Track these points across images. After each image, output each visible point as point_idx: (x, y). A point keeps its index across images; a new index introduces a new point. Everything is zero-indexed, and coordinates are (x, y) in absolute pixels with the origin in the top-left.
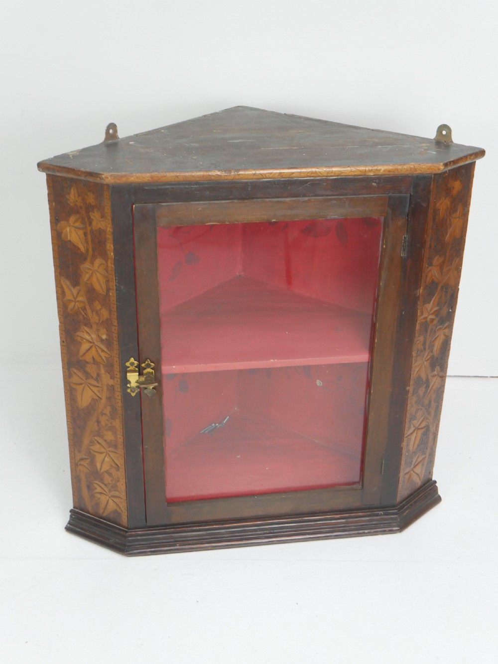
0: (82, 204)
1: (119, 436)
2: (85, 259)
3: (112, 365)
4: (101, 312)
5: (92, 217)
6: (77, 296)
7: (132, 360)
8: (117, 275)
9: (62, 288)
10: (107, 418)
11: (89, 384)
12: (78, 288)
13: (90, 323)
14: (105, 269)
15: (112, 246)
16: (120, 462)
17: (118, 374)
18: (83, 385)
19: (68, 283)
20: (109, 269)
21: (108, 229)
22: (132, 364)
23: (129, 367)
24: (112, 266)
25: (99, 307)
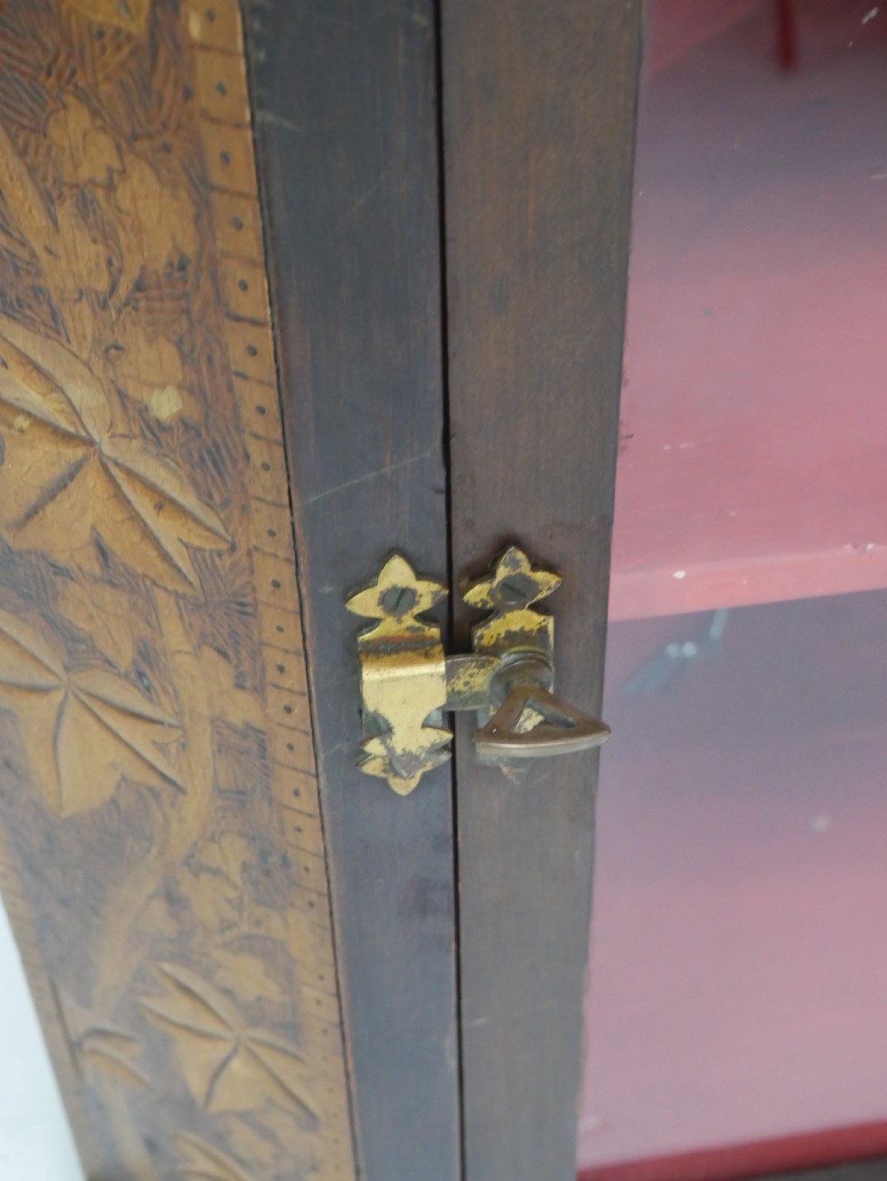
1: (309, 993)
3: (244, 609)
4: (123, 196)
7: (397, 573)
10: (232, 894)
11: (90, 695)
13: (42, 293)
17: (295, 666)
18: (57, 697)
22: (398, 600)
23: (372, 623)
25: (98, 157)
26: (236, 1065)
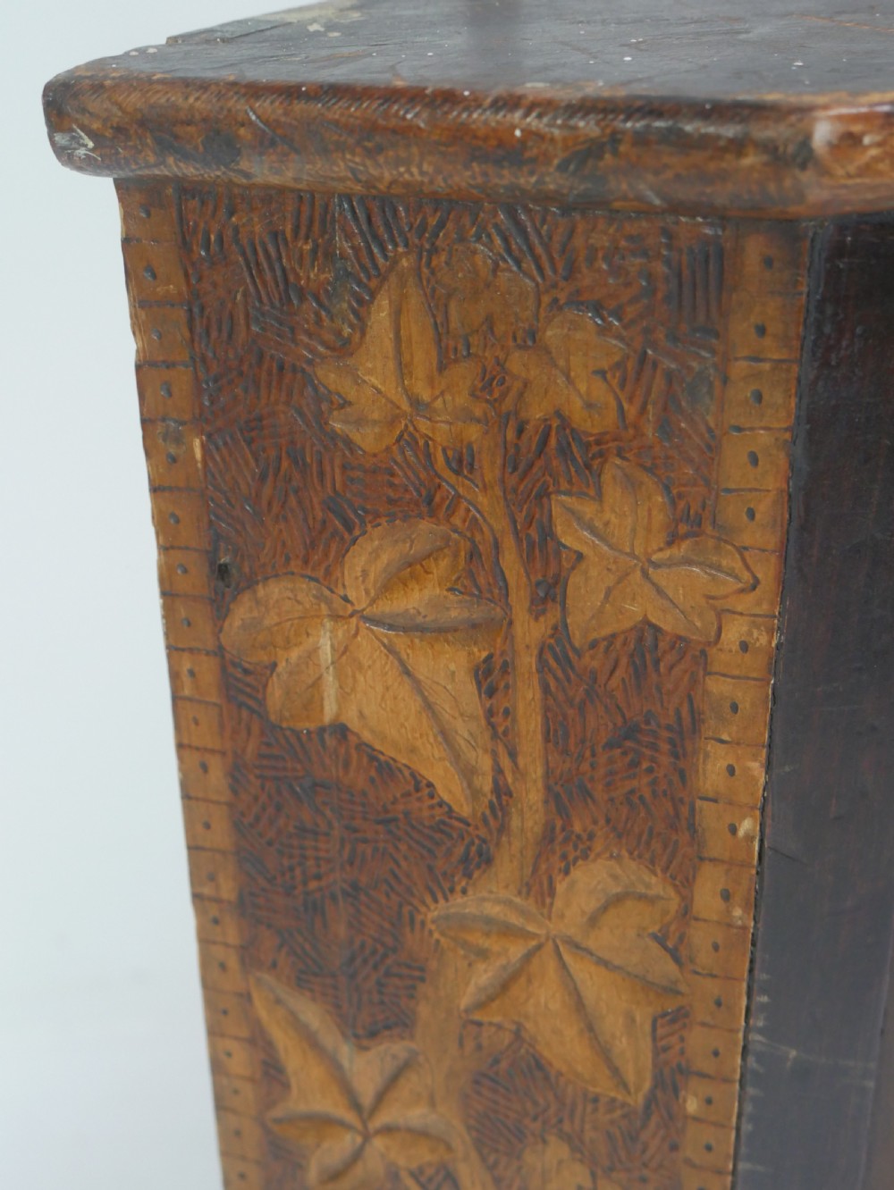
0: (473, 433)
2: (479, 860)
5: (570, 537)
6: (380, 1098)
8: (761, 976)
9: (259, 1040)
12: (393, 1049)
14: (660, 940)
15: (757, 768)
19: (312, 1014)
20: (701, 938)
21: (734, 632)
24: (738, 912)
25: (570, 1178)
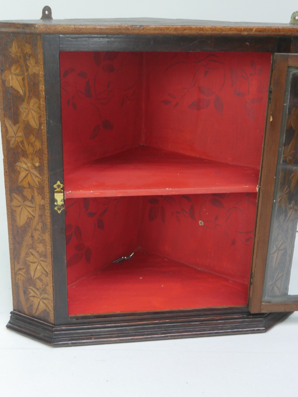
0: (21, 55)
1: (48, 247)
2: (23, 101)
3: (43, 188)
4: (35, 143)
5: (28, 64)
6: (17, 132)
7: (59, 183)
8: (47, 111)
9: (6, 127)
10: (39, 233)
11: (25, 205)
12: (17, 125)
13: (27, 154)
14: (38, 107)
15: (44, 87)
16: (49, 269)
17: (48, 194)
18: (21, 207)
19: (10, 122)
20: (41, 106)
21: (41, 73)
22: (59, 186)
23: (56, 189)
24: (44, 103)
25: (34, 139)
26: (38, 267)
